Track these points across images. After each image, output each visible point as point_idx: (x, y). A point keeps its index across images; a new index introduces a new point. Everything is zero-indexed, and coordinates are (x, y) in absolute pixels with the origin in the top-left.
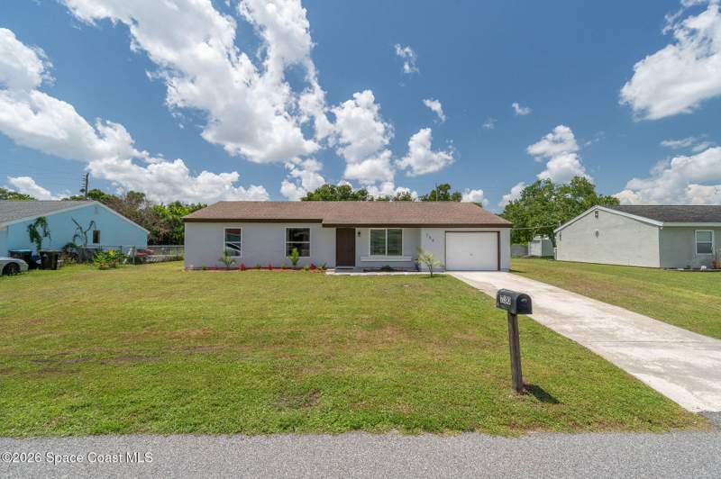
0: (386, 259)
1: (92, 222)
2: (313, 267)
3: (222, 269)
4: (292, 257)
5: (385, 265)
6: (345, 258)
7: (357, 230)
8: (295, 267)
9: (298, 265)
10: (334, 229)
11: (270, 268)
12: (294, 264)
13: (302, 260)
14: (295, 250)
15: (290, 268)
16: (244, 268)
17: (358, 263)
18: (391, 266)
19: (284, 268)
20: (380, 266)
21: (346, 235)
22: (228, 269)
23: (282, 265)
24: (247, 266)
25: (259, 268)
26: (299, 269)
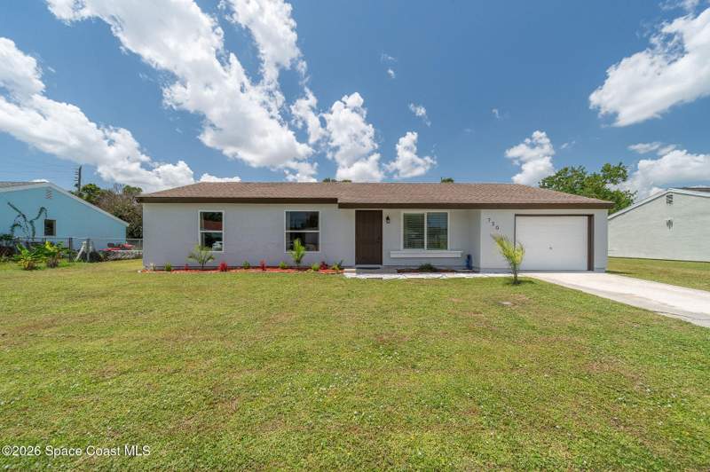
0: (425, 254)
1: (42, 209)
2: (325, 266)
3: (196, 269)
4: (294, 252)
5: (424, 262)
6: (369, 253)
7: (386, 212)
8: (299, 267)
9: (304, 263)
10: (353, 212)
11: (263, 268)
12: (298, 261)
13: (309, 256)
14: (297, 242)
15: (291, 268)
16: (224, 268)
17: (386, 261)
18: (433, 263)
19: (283, 268)
20: (419, 264)
21: (369, 219)
22: (204, 269)
23: (281, 264)
24: (229, 264)
25: (248, 267)
26: (306, 269)
